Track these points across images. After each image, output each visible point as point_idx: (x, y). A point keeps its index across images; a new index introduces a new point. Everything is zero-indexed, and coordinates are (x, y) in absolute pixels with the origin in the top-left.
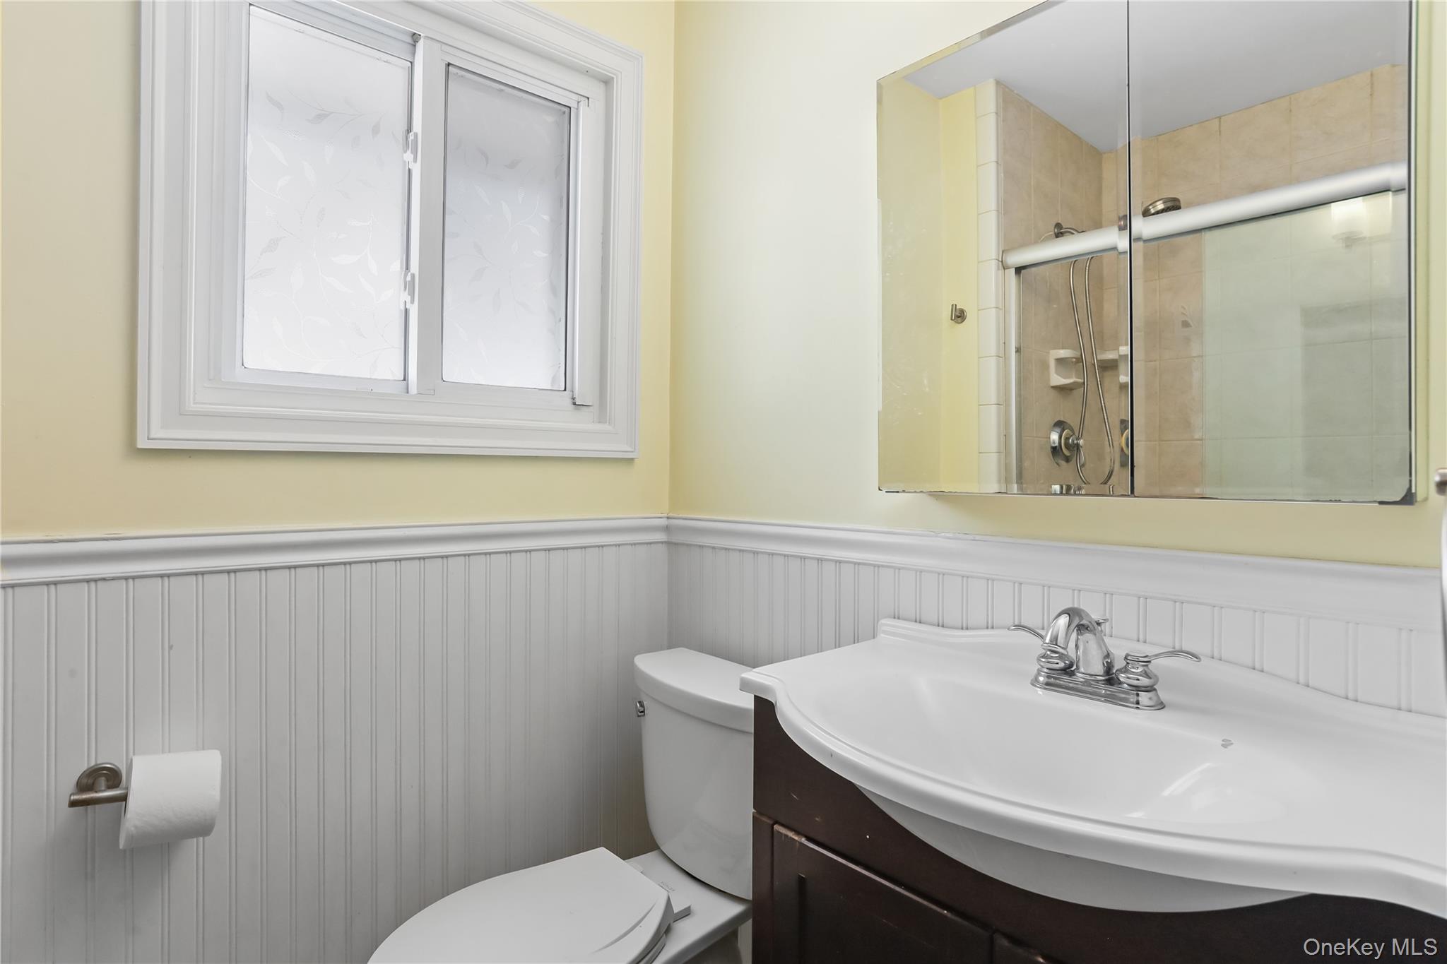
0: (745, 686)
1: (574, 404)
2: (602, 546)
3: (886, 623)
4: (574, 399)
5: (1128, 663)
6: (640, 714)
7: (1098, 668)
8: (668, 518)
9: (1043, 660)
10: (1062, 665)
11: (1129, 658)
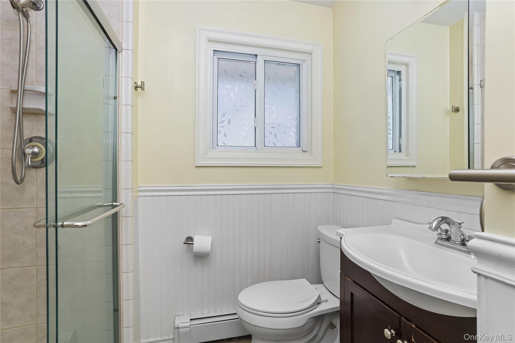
0: (338, 234)
1: (302, 151)
2: (311, 193)
3: (394, 221)
4: (302, 149)
5: (469, 238)
6: (319, 243)
7: (459, 240)
8: (333, 185)
9: (439, 235)
10: (446, 237)
11: (470, 237)
